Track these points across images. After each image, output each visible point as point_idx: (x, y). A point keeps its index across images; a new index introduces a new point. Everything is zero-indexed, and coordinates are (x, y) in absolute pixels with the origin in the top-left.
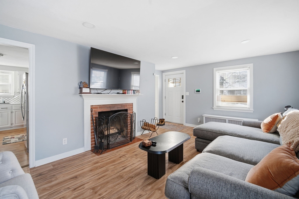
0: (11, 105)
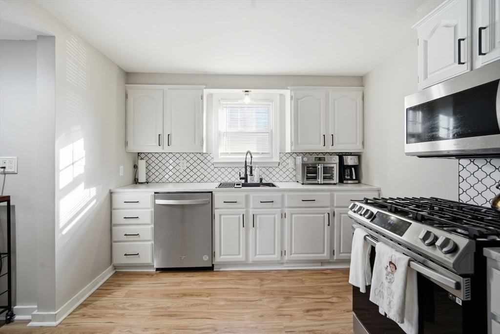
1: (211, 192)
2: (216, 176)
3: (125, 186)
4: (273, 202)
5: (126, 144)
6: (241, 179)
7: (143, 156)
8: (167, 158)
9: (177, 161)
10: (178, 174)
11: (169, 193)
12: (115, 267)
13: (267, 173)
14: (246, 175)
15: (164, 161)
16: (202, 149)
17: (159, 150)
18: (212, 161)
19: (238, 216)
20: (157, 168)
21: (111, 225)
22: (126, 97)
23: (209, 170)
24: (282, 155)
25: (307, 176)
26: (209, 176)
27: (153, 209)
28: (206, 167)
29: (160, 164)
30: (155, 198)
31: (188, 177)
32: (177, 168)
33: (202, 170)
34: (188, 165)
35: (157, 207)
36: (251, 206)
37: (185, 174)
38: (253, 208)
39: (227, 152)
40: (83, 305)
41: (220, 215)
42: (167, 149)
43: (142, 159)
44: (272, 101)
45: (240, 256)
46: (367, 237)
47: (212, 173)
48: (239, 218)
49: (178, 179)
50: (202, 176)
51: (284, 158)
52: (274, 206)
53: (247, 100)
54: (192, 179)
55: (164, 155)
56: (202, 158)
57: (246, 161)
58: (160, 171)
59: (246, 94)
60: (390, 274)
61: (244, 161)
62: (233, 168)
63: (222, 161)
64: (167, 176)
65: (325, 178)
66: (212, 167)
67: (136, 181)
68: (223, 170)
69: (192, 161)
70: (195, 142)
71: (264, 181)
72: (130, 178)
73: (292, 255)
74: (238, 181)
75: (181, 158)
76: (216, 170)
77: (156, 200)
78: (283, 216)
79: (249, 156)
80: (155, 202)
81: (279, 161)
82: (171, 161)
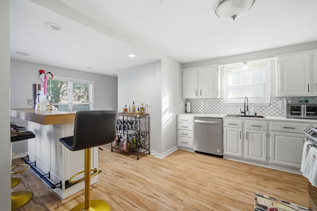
0: (266, 122)
1: (222, 118)
2: (226, 111)
3: (182, 113)
4: (260, 126)
5: (182, 95)
6: (241, 113)
7: (189, 100)
8: (200, 101)
9: (205, 103)
10: (205, 109)
11: (201, 117)
12: (178, 147)
13: (261, 110)
14: (245, 111)
15: (198, 103)
16: (218, 96)
17: (196, 97)
18: (224, 103)
19: (237, 132)
20: (195, 106)
21: (177, 129)
22: (182, 74)
23: (222, 107)
24: (272, 99)
25: (291, 112)
26: (222, 111)
27: (194, 124)
28: (220, 106)
29: (197, 104)
30: (195, 119)
31: (211, 110)
32: (205, 106)
33: (218, 108)
34: (211, 104)
35: (195, 123)
36: (246, 127)
37: (209, 109)
38: (247, 129)
39: (233, 97)
40: (169, 156)
41: (227, 131)
42: (200, 97)
43: (188, 102)
44: (265, 65)
45: (239, 154)
46: (309, 145)
47: (224, 109)
48: (238, 133)
49: (205, 112)
50: (218, 111)
51: (275, 101)
52: (261, 129)
53: (245, 67)
54: (212, 112)
55: (198, 100)
56: (218, 101)
57: (245, 103)
58: (197, 107)
59: (244, 64)
60: (313, 162)
61: (244, 102)
62: (237, 107)
63: (230, 102)
64: (200, 110)
65: (307, 114)
66: (224, 106)
67: (186, 112)
68: (230, 107)
69: (212, 103)
70: (214, 93)
71: (257, 115)
72: (184, 110)
73: (275, 161)
74: (240, 114)
75: (207, 101)
76: (226, 107)
77: (195, 120)
78: (268, 135)
79: (246, 100)
80: (194, 121)
81: (270, 103)
82: (202, 103)
